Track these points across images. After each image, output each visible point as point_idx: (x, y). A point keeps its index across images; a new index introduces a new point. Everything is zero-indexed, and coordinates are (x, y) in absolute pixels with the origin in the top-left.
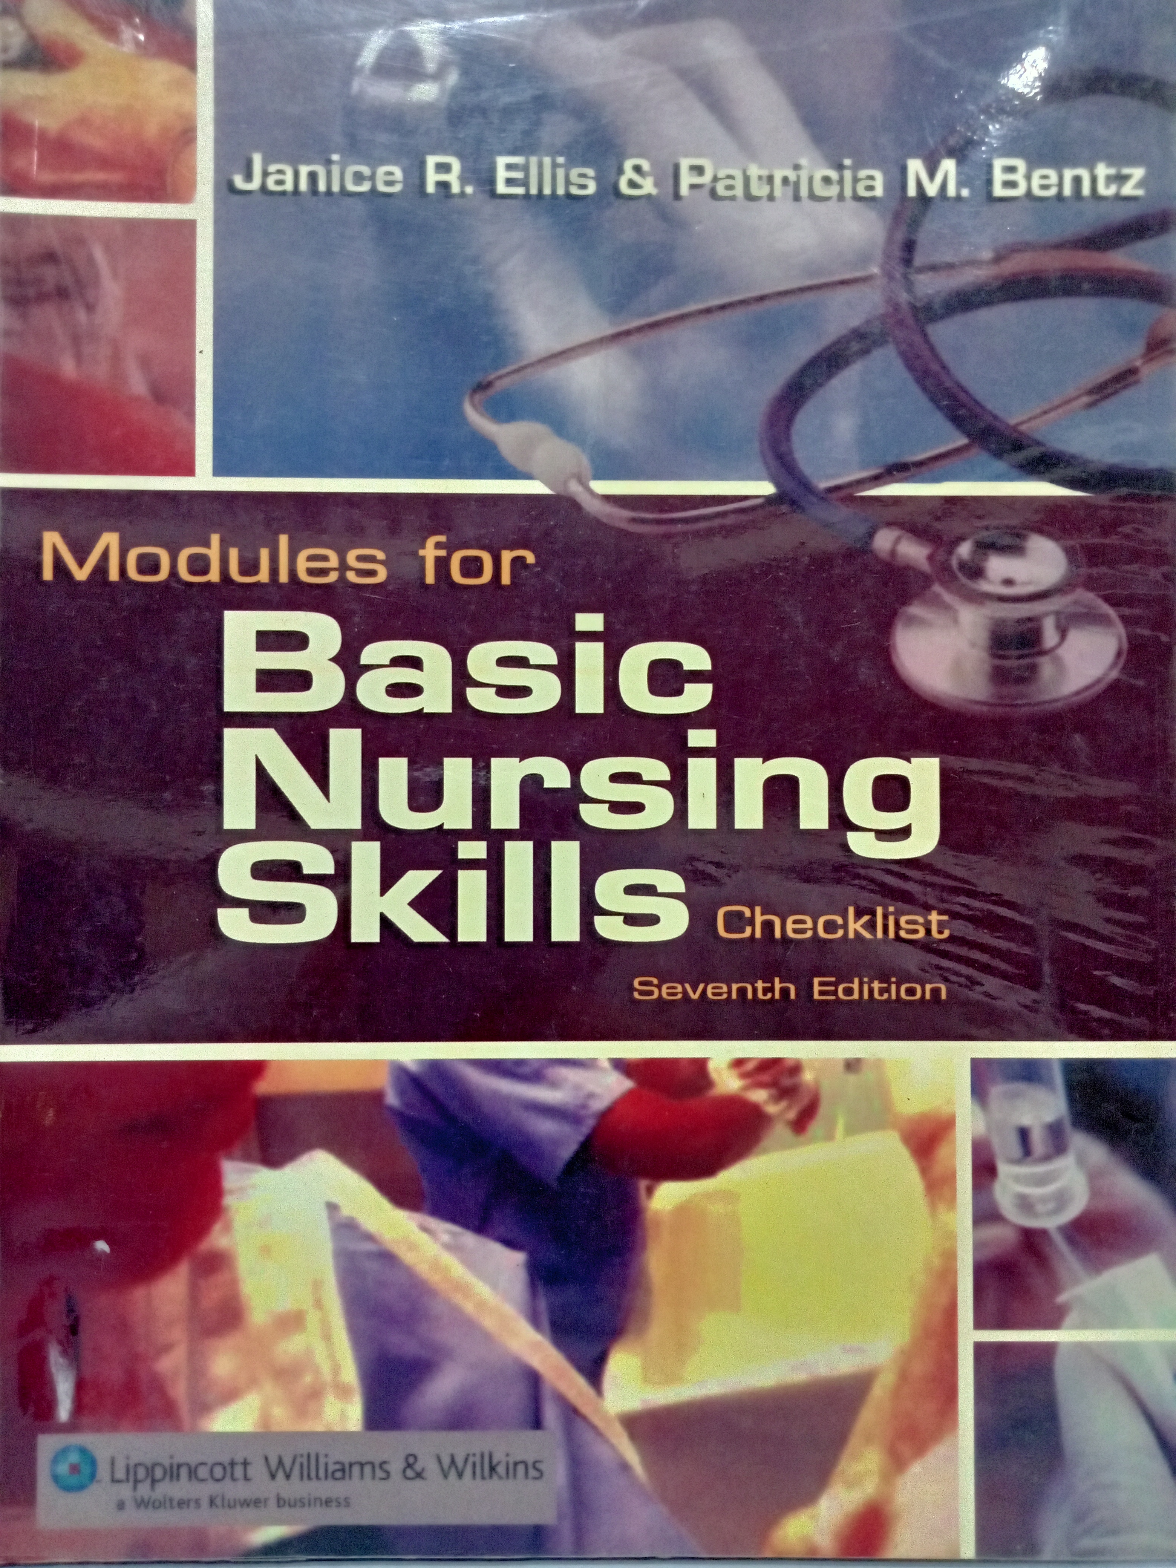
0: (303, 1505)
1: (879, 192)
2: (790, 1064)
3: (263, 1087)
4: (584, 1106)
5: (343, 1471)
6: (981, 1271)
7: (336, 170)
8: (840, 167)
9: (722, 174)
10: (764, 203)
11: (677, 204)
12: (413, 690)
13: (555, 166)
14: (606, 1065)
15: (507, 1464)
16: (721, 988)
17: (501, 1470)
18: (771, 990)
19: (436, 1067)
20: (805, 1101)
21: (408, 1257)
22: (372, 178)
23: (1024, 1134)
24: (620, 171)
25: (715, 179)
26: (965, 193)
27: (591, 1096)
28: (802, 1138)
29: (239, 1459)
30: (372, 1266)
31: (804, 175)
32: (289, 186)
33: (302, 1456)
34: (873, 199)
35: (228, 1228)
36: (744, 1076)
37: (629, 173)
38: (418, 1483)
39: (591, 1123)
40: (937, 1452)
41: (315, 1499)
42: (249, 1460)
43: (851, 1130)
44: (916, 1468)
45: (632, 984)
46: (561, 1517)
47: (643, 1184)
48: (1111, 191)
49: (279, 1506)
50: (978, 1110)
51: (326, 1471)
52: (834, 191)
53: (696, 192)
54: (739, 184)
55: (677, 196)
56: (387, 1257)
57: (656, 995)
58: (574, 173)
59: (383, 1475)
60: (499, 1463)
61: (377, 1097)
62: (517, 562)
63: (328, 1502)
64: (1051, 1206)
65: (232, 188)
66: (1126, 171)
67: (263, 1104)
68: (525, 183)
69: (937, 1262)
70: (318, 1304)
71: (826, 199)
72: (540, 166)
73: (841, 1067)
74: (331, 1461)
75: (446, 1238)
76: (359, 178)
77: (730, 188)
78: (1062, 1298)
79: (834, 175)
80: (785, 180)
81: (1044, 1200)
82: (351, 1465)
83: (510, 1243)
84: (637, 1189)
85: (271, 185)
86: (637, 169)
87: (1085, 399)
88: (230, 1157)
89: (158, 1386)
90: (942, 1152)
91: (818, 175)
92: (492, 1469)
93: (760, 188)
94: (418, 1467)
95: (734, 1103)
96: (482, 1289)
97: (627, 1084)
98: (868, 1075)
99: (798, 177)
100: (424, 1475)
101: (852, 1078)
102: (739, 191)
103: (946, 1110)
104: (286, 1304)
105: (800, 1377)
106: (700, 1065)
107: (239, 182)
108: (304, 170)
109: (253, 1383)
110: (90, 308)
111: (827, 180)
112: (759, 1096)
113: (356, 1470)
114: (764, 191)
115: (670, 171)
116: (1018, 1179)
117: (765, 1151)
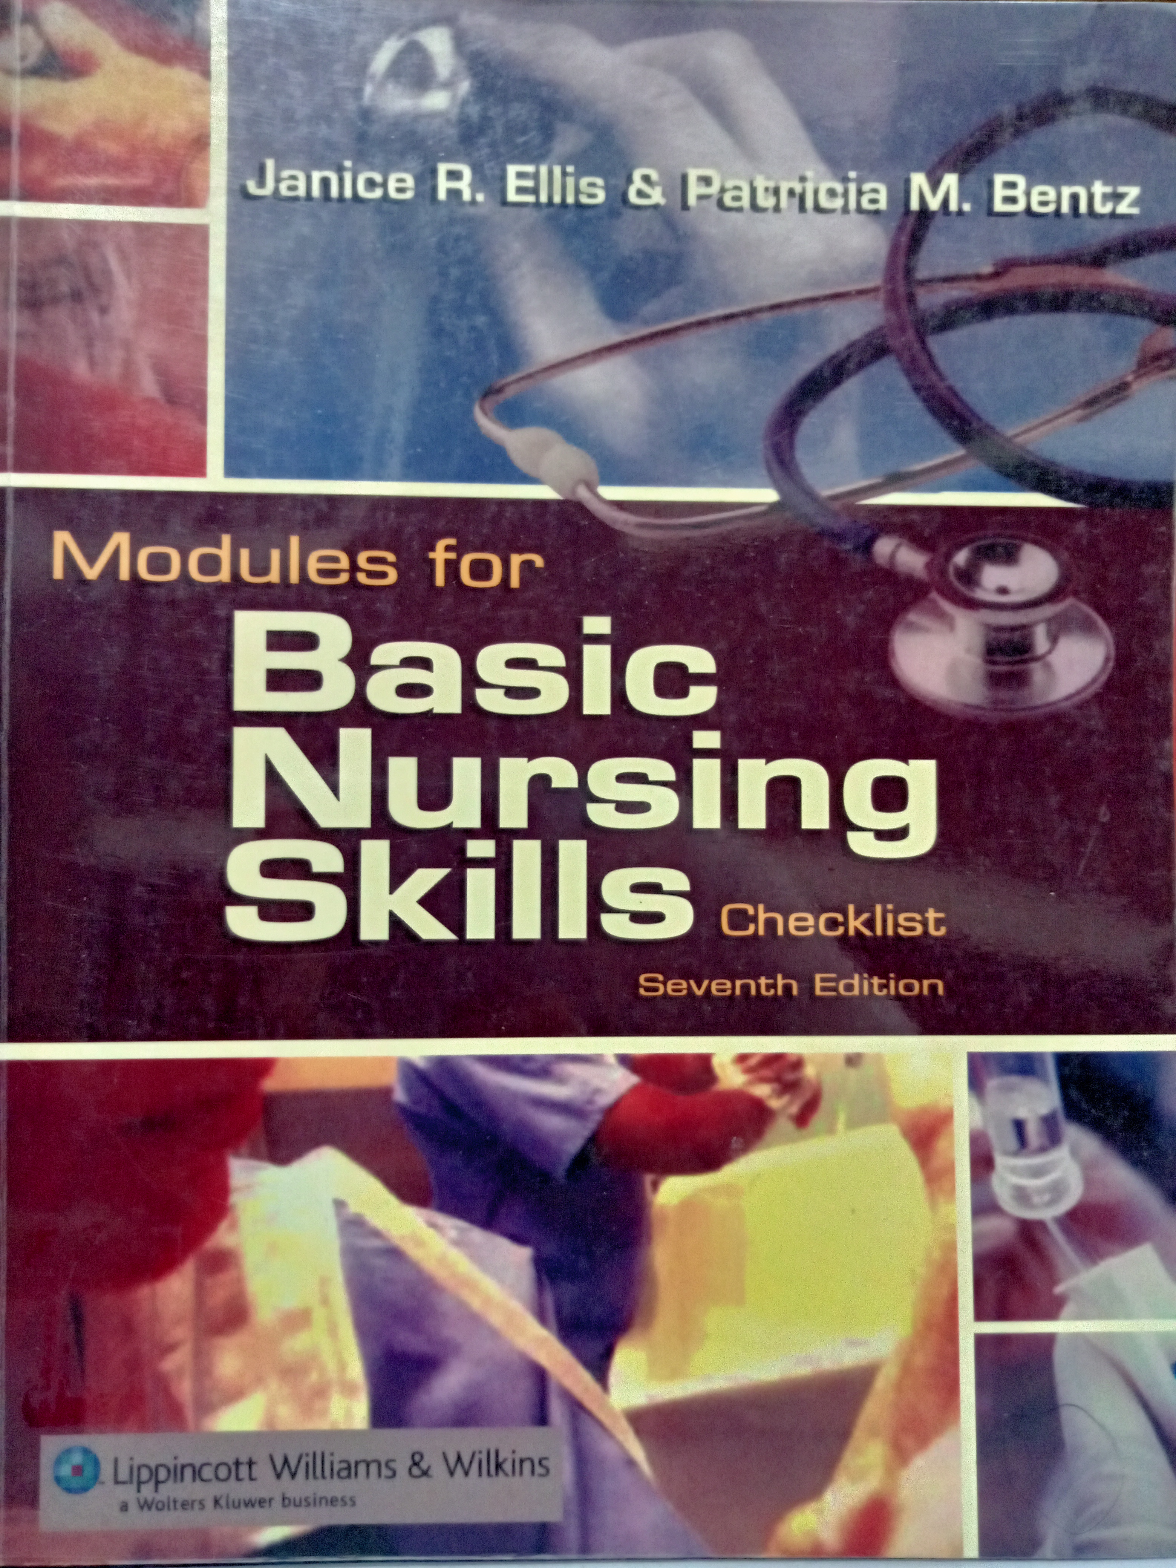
0: (308, 1505)
1: (883, 205)
2: (794, 1059)
3: (270, 1084)
4: (590, 1102)
5: (349, 1470)
6: (981, 1262)
7: (348, 177)
8: (845, 180)
9: (729, 184)
10: (770, 215)
11: (685, 213)
12: (424, 691)
13: (564, 174)
14: (612, 1060)
15: (514, 1461)
16: (724, 984)
17: (507, 1467)
18: (774, 986)
19: (444, 1063)
20: (807, 1095)
21: (414, 1252)
22: (384, 185)
23: (1019, 1126)
24: (629, 180)
25: (723, 190)
26: (967, 207)
27: (597, 1091)
28: (805, 1132)
29: (244, 1459)
30: (380, 1262)
31: (810, 187)
32: (301, 192)
33: (307, 1455)
34: (877, 212)
35: (234, 1226)
36: (749, 1071)
37: (638, 183)
38: (424, 1479)
39: (597, 1118)
40: (939, 1446)
41: (321, 1499)
42: (254, 1460)
43: (853, 1123)
44: (920, 1462)
45: (637, 981)
46: (566, 1513)
47: (648, 1178)
48: (1107, 209)
49: (284, 1506)
50: (975, 1102)
51: (332, 1469)
52: (838, 203)
53: (705, 202)
54: (746, 194)
55: (685, 207)
56: (394, 1253)
57: (661, 992)
58: (584, 181)
59: (390, 1473)
60: (505, 1460)
61: (385, 1093)
62: (527, 565)
63: (333, 1501)
64: (1047, 1197)
65: (246, 195)
66: (1122, 189)
67: (270, 1102)
68: (535, 191)
69: (937, 1254)
70: (325, 1301)
71: (832, 211)
72: (550, 173)
73: (841, 1062)
74: (336, 1459)
75: (453, 1234)
76: (371, 184)
77: (737, 199)
78: (1059, 1289)
79: (839, 188)
80: (791, 193)
81: (1040, 1191)
82: (357, 1464)
83: (518, 1239)
84: (641, 1184)
85: (284, 191)
86: (646, 179)
87: (1079, 413)
88: (237, 1155)
89: (163, 1384)
90: (941, 1144)
91: (823, 187)
92: (498, 1466)
93: (766, 199)
94: (424, 1465)
95: (737, 1097)
96: (490, 1286)
97: (634, 1079)
98: (868, 1069)
99: (804, 190)
100: (430, 1472)
101: (853, 1073)
102: (746, 202)
103: (944, 1103)
104: (291, 1302)
105: (803, 1371)
106: (705, 1060)
107: (252, 187)
108: (316, 176)
109: (259, 1381)
110: (104, 310)
111: (832, 193)
112: (762, 1091)
113: (362, 1468)
114: (770, 202)
115: (679, 181)
116: (1014, 1171)
117: (769, 1146)
